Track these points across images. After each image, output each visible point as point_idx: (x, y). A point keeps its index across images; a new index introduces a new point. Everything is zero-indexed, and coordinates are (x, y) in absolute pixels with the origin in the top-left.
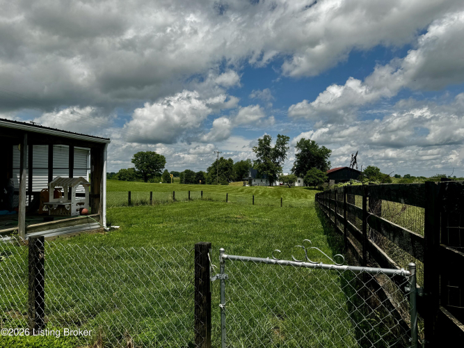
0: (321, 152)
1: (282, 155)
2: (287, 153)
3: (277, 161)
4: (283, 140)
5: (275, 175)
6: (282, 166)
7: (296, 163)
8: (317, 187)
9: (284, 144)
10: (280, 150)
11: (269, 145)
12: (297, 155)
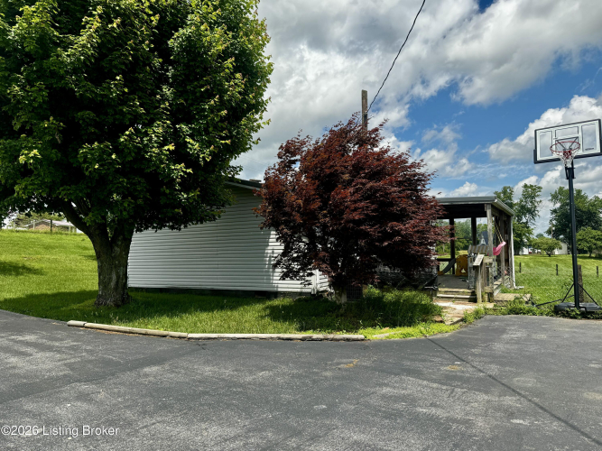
0: (594, 205)
1: (532, 212)
2: (538, 209)
3: (524, 220)
4: (531, 193)
5: (522, 240)
6: (532, 227)
7: (554, 222)
8: (593, 255)
9: (533, 197)
10: (529, 205)
11: (511, 199)
12: (554, 211)
